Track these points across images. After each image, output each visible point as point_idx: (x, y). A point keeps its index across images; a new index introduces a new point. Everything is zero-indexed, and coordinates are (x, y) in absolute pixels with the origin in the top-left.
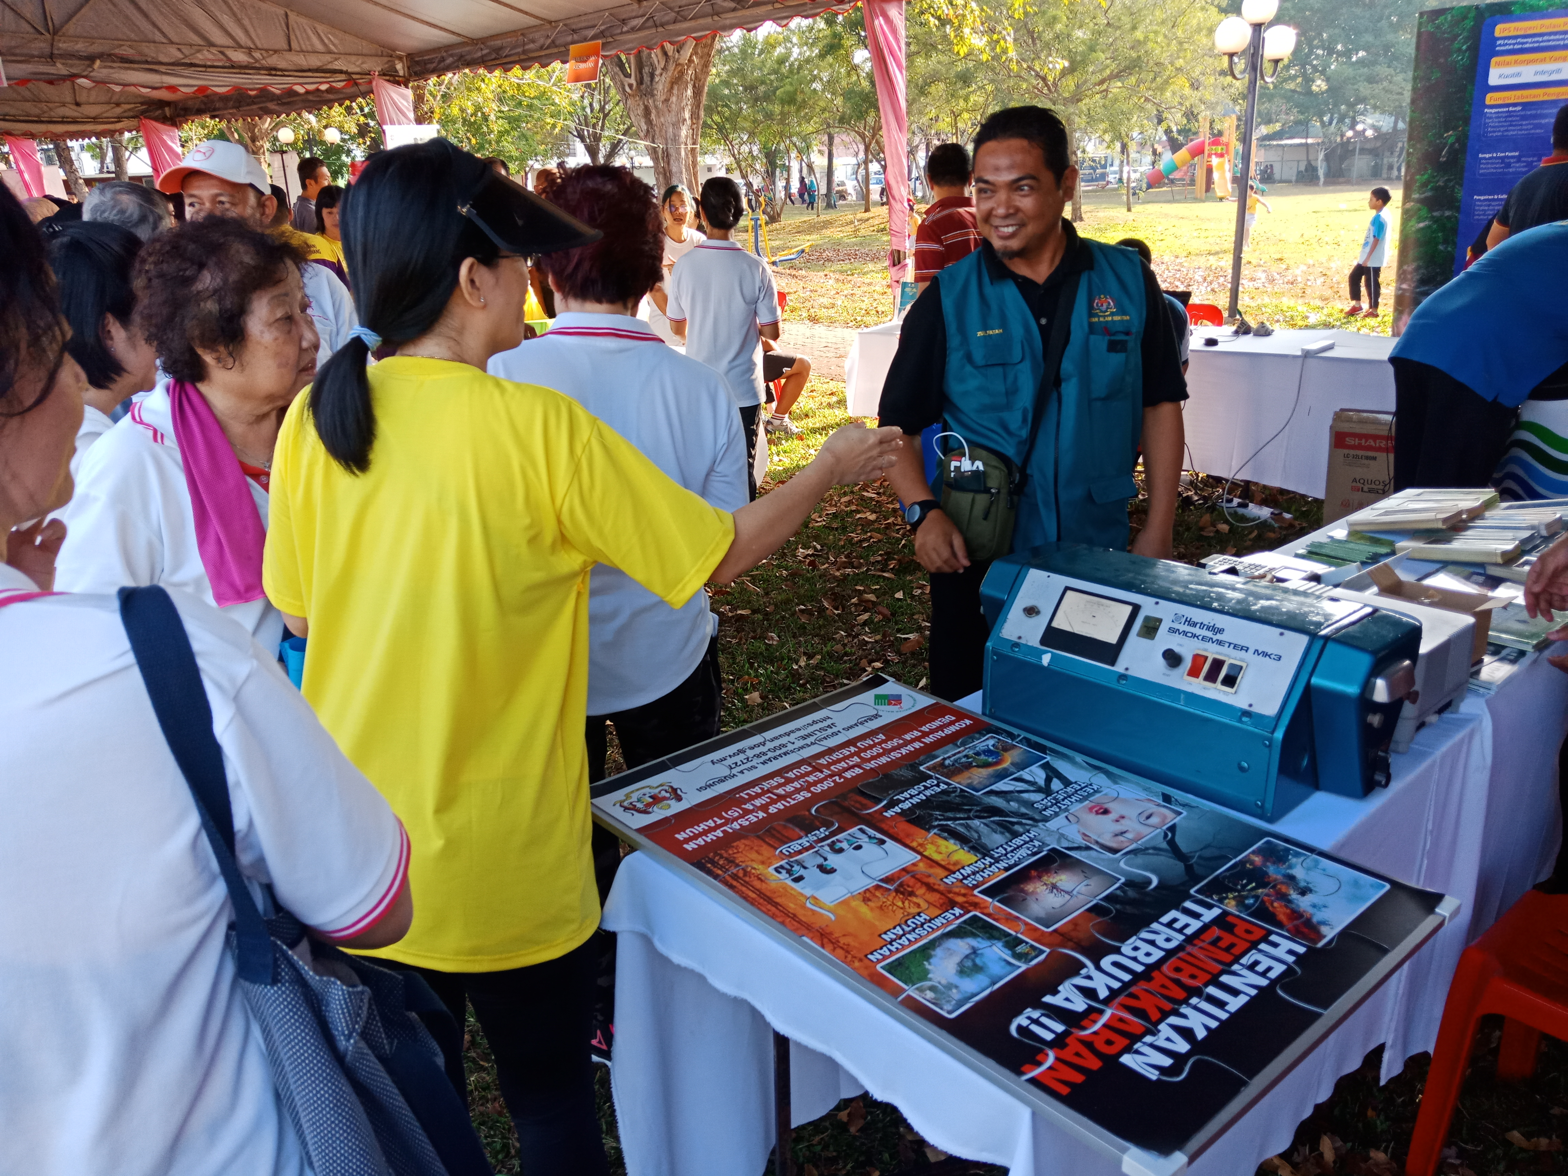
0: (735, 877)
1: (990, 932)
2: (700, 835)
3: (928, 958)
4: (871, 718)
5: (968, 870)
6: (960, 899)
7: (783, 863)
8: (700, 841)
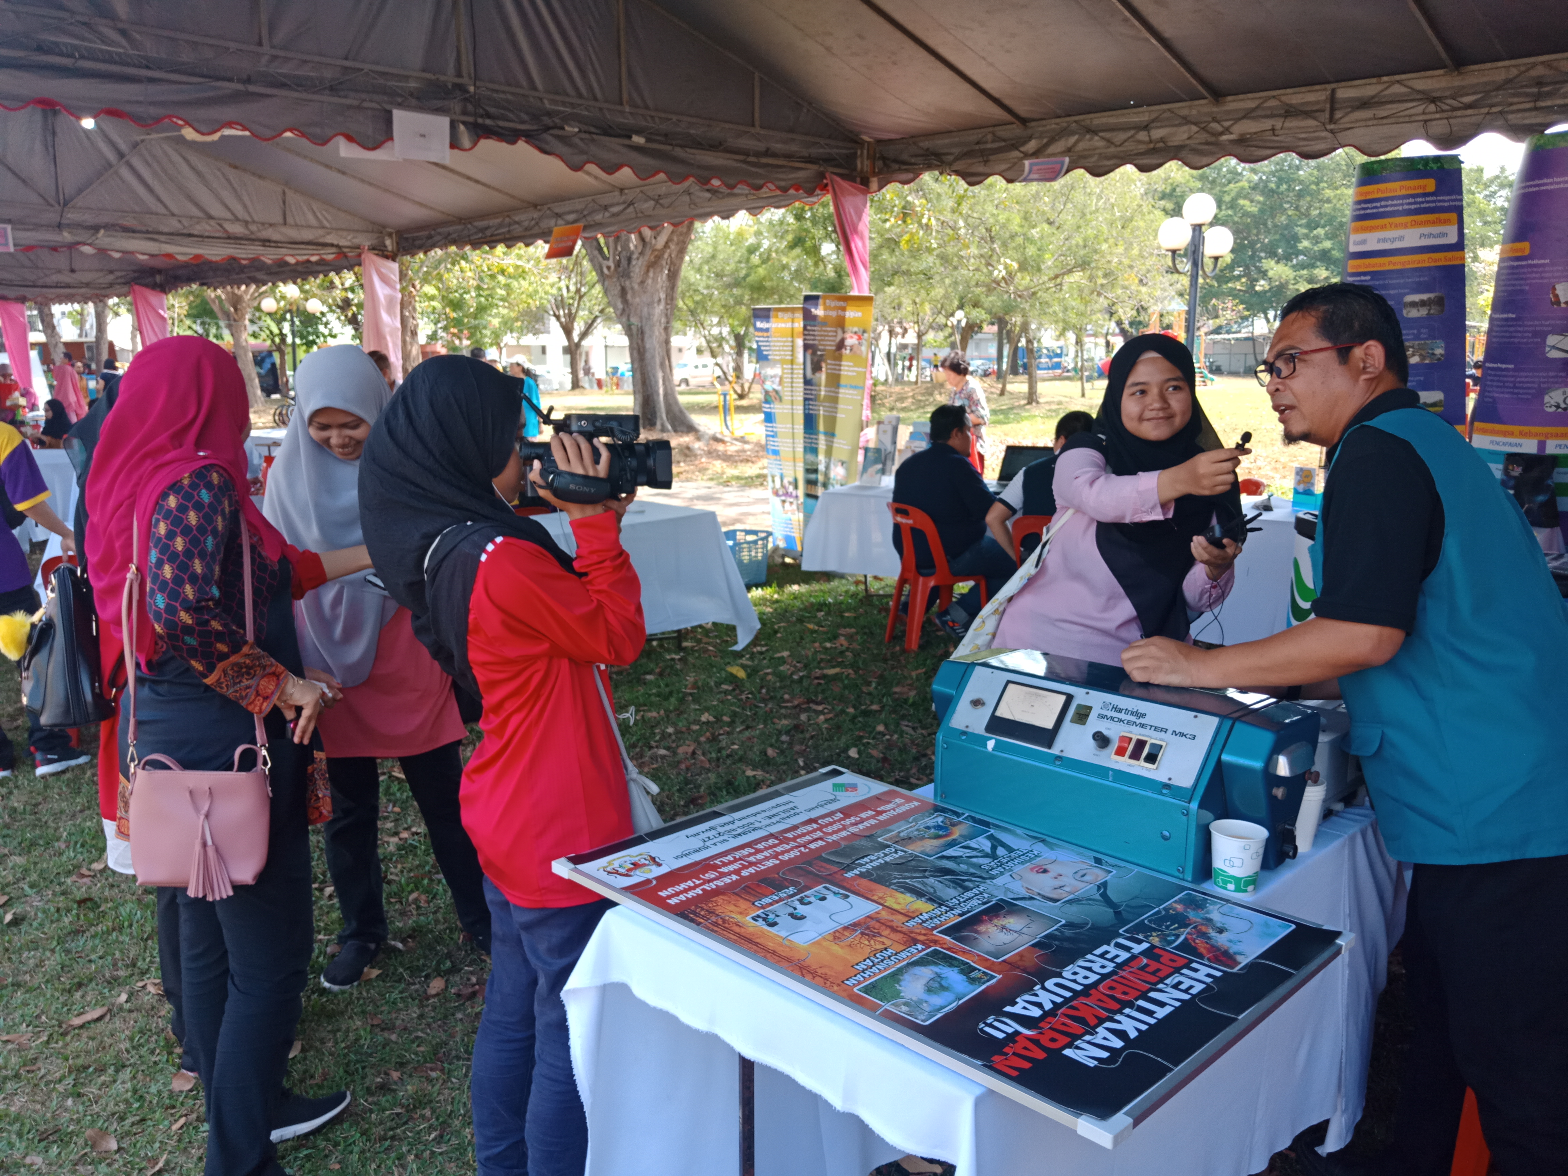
0: (715, 924)
1: (949, 961)
2: (681, 892)
3: (898, 982)
4: (830, 802)
5: (926, 916)
6: (922, 938)
7: (759, 912)
8: (682, 897)
